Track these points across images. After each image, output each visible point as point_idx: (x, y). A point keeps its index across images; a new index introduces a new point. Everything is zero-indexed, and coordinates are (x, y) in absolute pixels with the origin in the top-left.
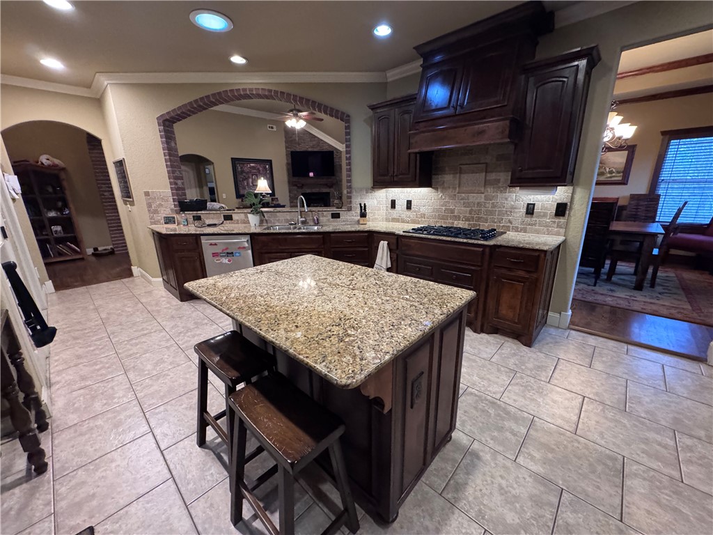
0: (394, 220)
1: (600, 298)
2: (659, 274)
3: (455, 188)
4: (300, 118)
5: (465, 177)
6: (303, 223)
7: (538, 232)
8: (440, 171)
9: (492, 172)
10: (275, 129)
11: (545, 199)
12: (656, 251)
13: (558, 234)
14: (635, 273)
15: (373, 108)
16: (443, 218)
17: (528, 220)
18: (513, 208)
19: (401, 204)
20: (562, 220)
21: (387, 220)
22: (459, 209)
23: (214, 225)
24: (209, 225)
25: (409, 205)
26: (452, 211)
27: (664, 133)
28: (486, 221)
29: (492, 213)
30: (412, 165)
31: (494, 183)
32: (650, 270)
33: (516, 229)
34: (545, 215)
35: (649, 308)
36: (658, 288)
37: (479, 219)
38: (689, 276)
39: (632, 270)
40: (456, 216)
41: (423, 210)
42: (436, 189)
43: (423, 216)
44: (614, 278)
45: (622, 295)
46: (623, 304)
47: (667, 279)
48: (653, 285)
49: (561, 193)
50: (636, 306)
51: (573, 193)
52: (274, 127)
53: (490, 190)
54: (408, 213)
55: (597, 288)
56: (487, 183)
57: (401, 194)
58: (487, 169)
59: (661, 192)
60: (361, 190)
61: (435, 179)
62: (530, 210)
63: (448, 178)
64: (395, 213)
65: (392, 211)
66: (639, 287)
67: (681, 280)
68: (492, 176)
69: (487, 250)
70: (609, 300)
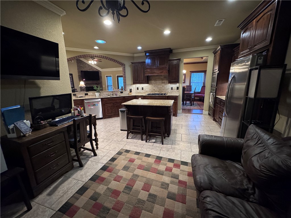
0: (138, 93)
1: (185, 108)
2: (194, 103)
3: (155, 84)
4: (94, 61)
5: (157, 81)
6: (112, 95)
7: (174, 93)
8: (151, 80)
9: (163, 80)
10: (73, 62)
11: (175, 86)
12: (193, 97)
13: (178, 93)
14: (190, 103)
15: (132, 63)
16: (152, 91)
17: (172, 91)
18: (168, 88)
19: (140, 89)
20: (178, 90)
21: (136, 93)
22: (156, 89)
23: (82, 97)
24: (80, 97)
25: (143, 89)
26: (155, 90)
27: (190, 72)
28: (163, 91)
29: (164, 90)
30: (145, 78)
31: (164, 83)
32: (193, 102)
33: (170, 93)
34: (175, 90)
35: (194, 108)
36: (194, 105)
37: (161, 91)
38: (199, 102)
39: (189, 103)
40: (155, 91)
41: (147, 90)
42: (150, 84)
43: (147, 91)
44: (187, 104)
45: (189, 107)
46: (190, 108)
47: (195, 103)
48: (193, 105)
49: (177, 85)
50: (192, 108)
51: (179, 85)
52: (73, 61)
53: (163, 84)
54: (143, 91)
55: (184, 106)
56: (162, 83)
57: (140, 86)
58: (162, 80)
59: (191, 85)
60: (128, 85)
61: (149, 82)
62: (172, 89)
63: (153, 82)
64: (138, 91)
65: (138, 90)
66: (191, 105)
67: (198, 103)
68: (163, 81)
69: (166, 97)
70: (187, 108)
